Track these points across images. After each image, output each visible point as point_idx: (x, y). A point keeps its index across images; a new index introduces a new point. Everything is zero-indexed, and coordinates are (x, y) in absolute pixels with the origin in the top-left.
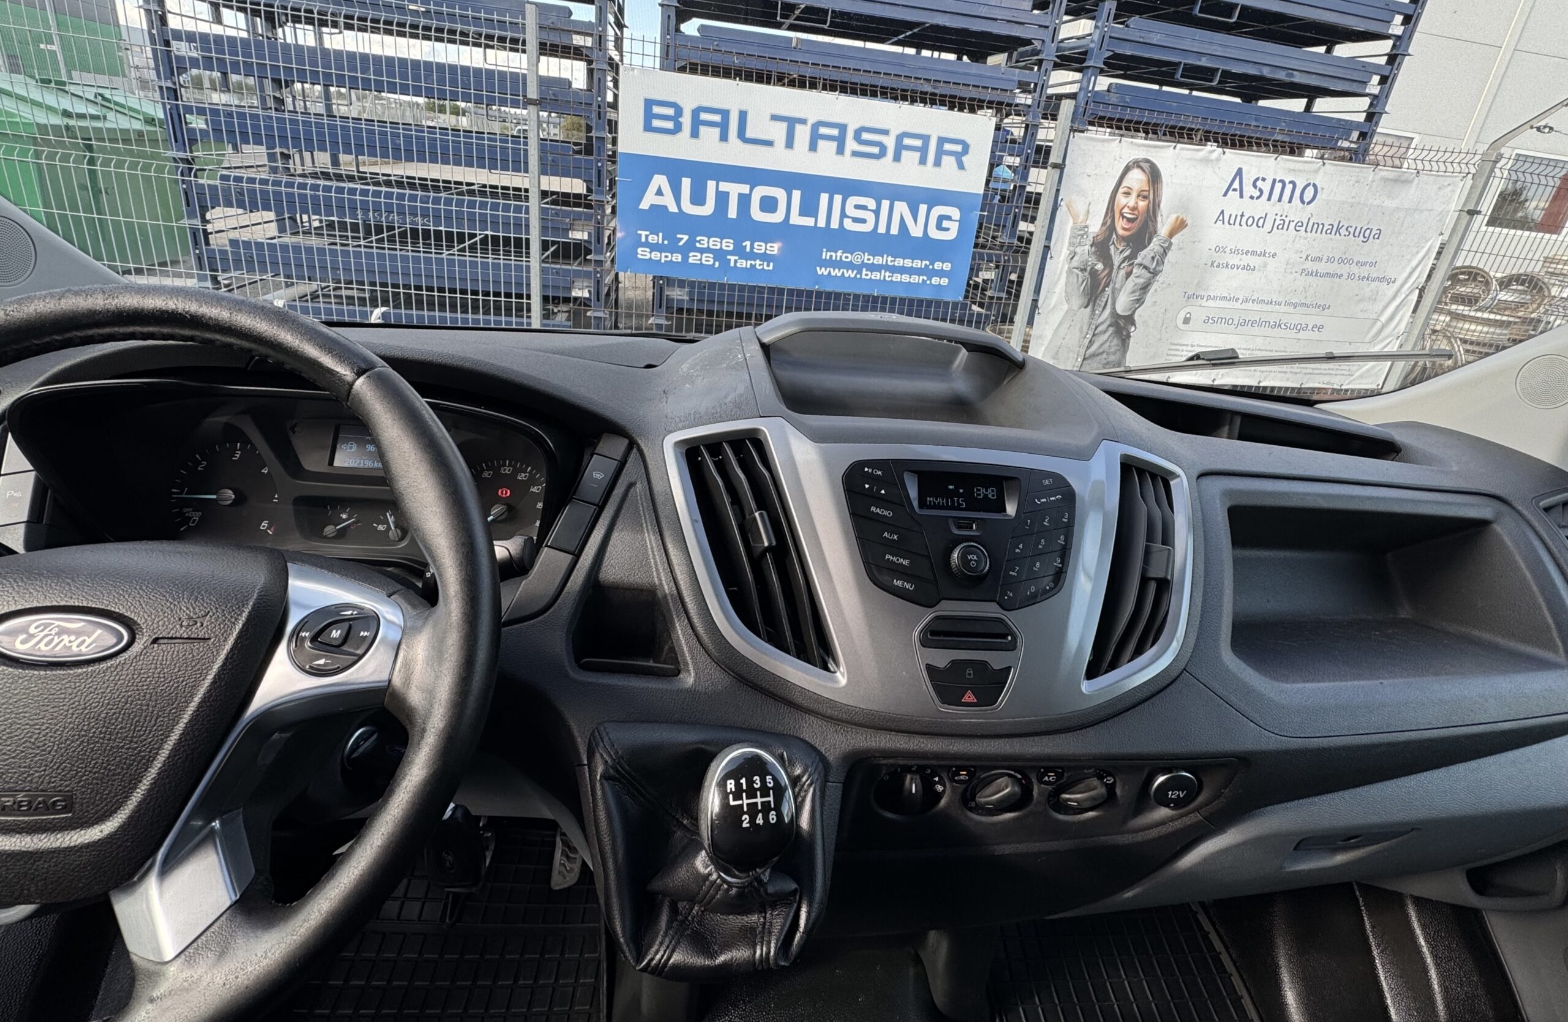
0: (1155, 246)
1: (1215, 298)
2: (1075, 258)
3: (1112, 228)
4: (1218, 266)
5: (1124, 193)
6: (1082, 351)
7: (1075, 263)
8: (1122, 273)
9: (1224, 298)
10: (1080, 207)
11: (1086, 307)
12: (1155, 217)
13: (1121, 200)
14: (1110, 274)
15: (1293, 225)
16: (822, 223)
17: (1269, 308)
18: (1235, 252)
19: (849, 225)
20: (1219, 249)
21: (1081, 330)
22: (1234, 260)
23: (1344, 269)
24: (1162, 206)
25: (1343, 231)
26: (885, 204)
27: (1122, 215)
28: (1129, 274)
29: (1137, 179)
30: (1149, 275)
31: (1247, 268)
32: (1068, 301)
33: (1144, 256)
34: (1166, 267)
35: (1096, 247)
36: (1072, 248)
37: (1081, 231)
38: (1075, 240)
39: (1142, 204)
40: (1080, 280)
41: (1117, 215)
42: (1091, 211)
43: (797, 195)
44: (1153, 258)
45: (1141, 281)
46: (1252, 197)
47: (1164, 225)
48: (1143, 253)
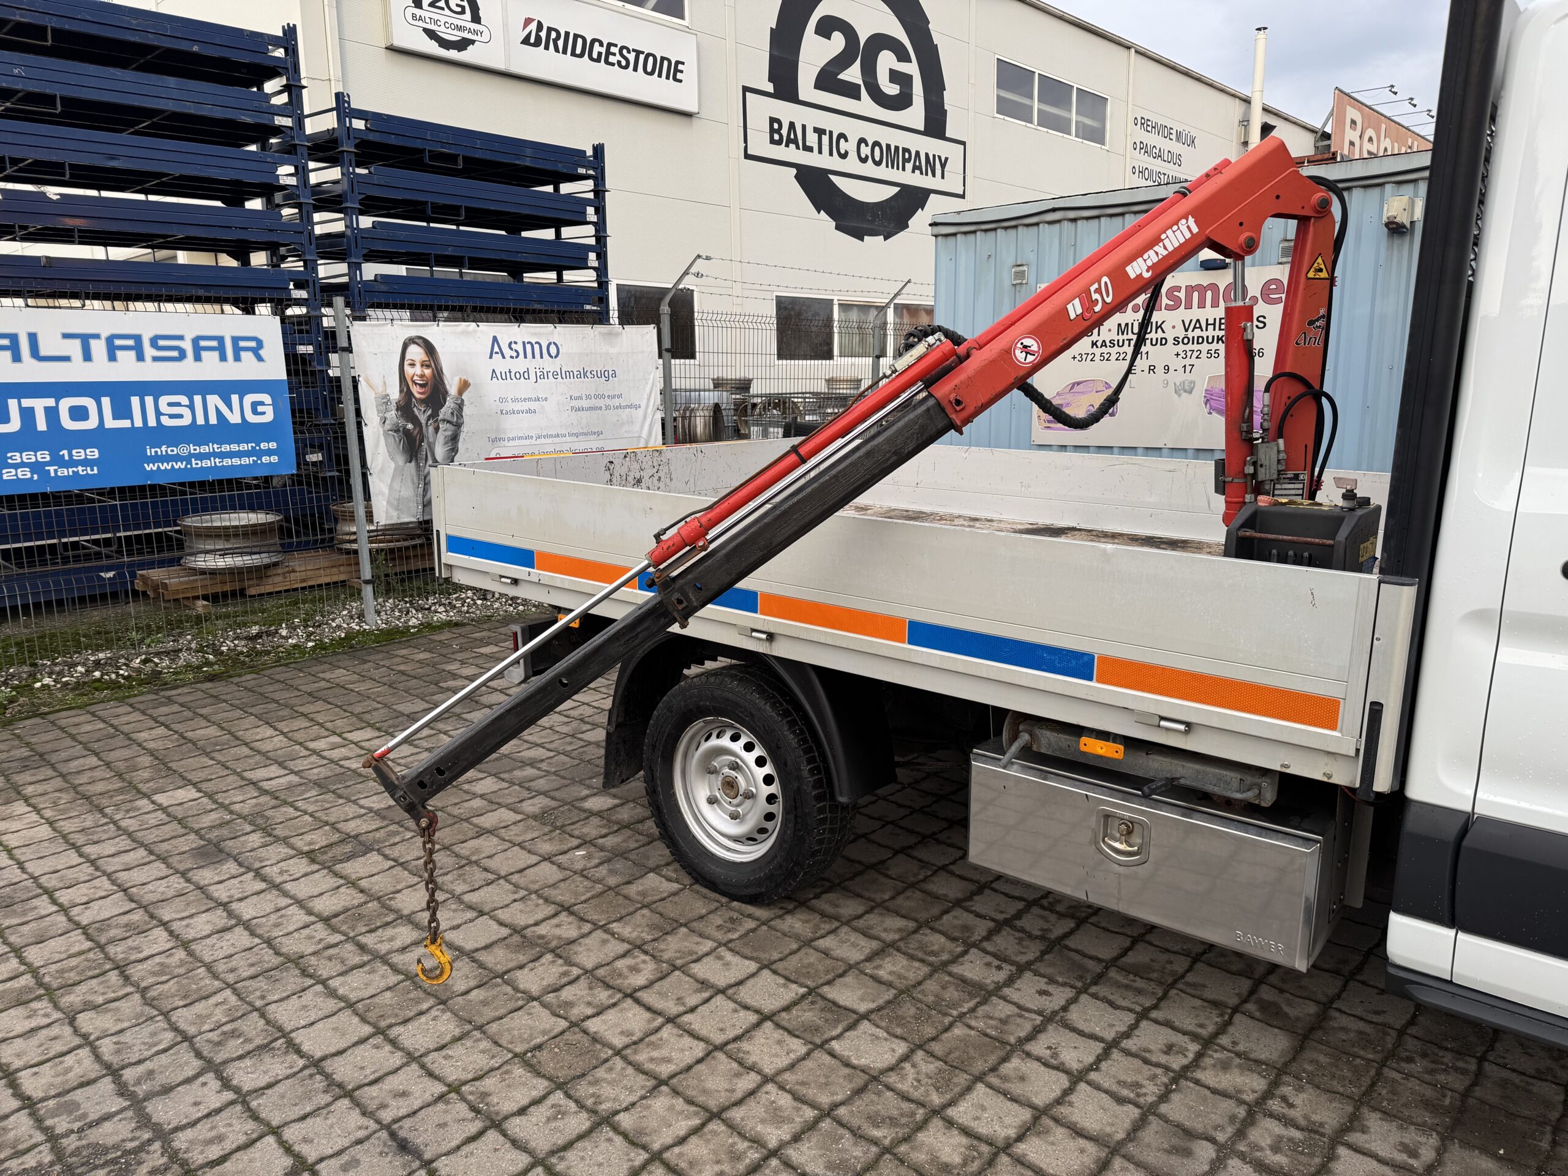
0: (450, 403)
2: (387, 422)
3: (409, 394)
4: (507, 413)
5: (410, 364)
6: (420, 499)
7: (388, 426)
8: (431, 429)
9: (520, 438)
10: (377, 382)
11: (410, 462)
12: (442, 381)
13: (409, 371)
14: (421, 431)
15: (550, 375)
16: (138, 423)
17: (557, 440)
18: (514, 400)
19: (166, 421)
20: (501, 400)
21: (412, 480)
23: (600, 403)
25: (588, 374)
26: (198, 399)
27: (414, 382)
28: (437, 429)
29: (416, 353)
30: (453, 428)
31: (529, 411)
32: (393, 459)
33: (445, 412)
34: (466, 419)
35: (401, 410)
36: (381, 414)
37: (385, 400)
38: (381, 408)
39: (427, 372)
40: (397, 440)
41: (410, 383)
42: (387, 383)
43: (106, 401)
44: (452, 413)
45: (449, 433)
46: (512, 357)
47: (452, 386)
48: (443, 410)
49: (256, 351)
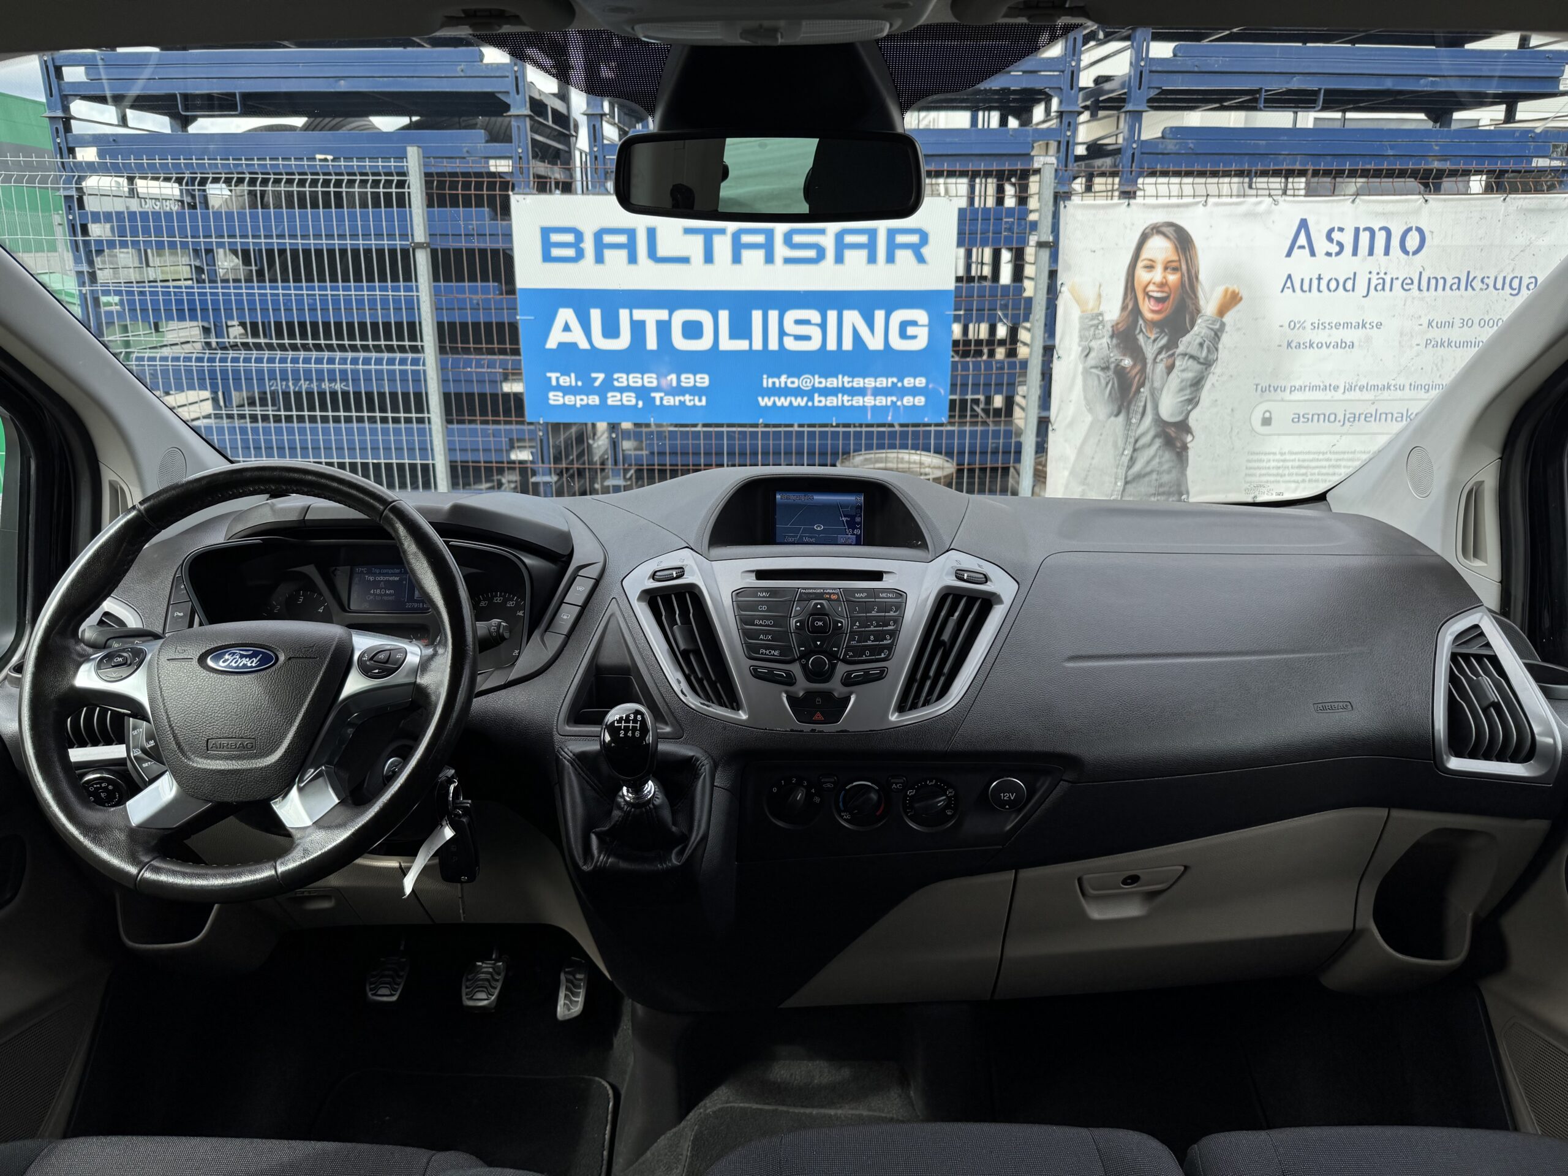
0: (1200, 328)
1: (1301, 389)
2: (1092, 355)
3: (1136, 312)
4: (1299, 346)
5: (1146, 267)
6: (1121, 472)
7: (1092, 360)
8: (1161, 368)
9: (1316, 388)
10: (1088, 293)
11: (1117, 415)
12: (1195, 293)
13: (1143, 277)
14: (1143, 370)
16: (758, 345)
17: (1387, 394)
18: (1318, 326)
19: (790, 344)
20: (1293, 325)
21: (1114, 445)
22: (1321, 336)
24: (1202, 277)
25: (1477, 283)
26: (832, 315)
27: (1147, 294)
28: (1170, 368)
29: (1160, 248)
30: (1199, 367)
31: (1342, 345)
32: (1090, 410)
33: (1188, 342)
34: (1223, 354)
35: (1118, 338)
36: (1084, 343)
37: (1094, 320)
38: (1087, 334)
39: (1173, 278)
40: (1103, 382)
41: (1140, 296)
42: (1104, 294)
43: (724, 315)
44: (1201, 345)
45: (1190, 375)
46: (1329, 254)
47: (1209, 302)
48: (1185, 340)
49: (917, 251)
